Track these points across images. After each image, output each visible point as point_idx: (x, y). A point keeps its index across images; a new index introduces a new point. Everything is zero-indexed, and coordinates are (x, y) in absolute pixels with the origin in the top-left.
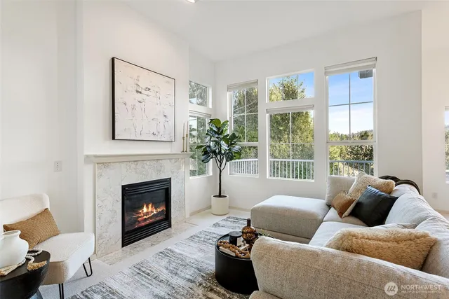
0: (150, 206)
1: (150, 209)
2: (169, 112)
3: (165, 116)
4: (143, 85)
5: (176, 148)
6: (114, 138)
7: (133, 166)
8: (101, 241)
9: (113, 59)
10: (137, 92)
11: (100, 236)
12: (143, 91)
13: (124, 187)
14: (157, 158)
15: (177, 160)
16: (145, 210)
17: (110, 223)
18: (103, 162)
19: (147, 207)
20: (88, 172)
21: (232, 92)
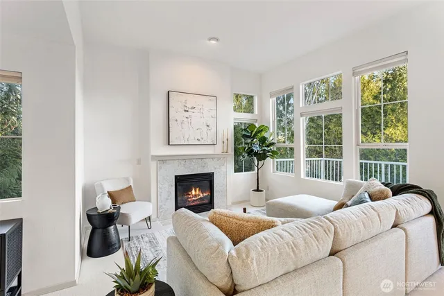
0: (198, 189)
1: (197, 193)
2: (212, 122)
3: (208, 126)
4: (189, 106)
5: (218, 149)
6: (169, 144)
7: (183, 162)
8: (161, 210)
9: (169, 92)
10: (185, 111)
11: (161, 206)
12: (190, 110)
13: (176, 177)
14: (201, 158)
15: (219, 159)
16: (193, 192)
17: (167, 199)
18: (162, 160)
19: (196, 191)
20: (153, 165)
21: (275, 99)
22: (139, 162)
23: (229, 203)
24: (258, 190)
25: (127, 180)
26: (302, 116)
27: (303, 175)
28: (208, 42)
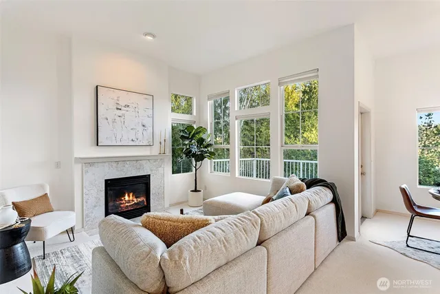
0: (131, 195)
1: (131, 198)
2: (148, 122)
3: (144, 126)
4: (122, 103)
5: (155, 151)
6: (97, 145)
7: (115, 165)
8: (87, 219)
9: (97, 86)
10: (117, 109)
11: (87, 215)
12: (123, 108)
13: (106, 181)
14: (137, 159)
15: (155, 160)
16: (127, 198)
17: (95, 206)
18: (89, 163)
19: (129, 196)
20: (77, 169)
21: (212, 102)
22: (58, 165)
23: (167, 205)
24: (196, 190)
25: (42, 186)
26: (236, 119)
27: (237, 174)
28: (144, 37)
